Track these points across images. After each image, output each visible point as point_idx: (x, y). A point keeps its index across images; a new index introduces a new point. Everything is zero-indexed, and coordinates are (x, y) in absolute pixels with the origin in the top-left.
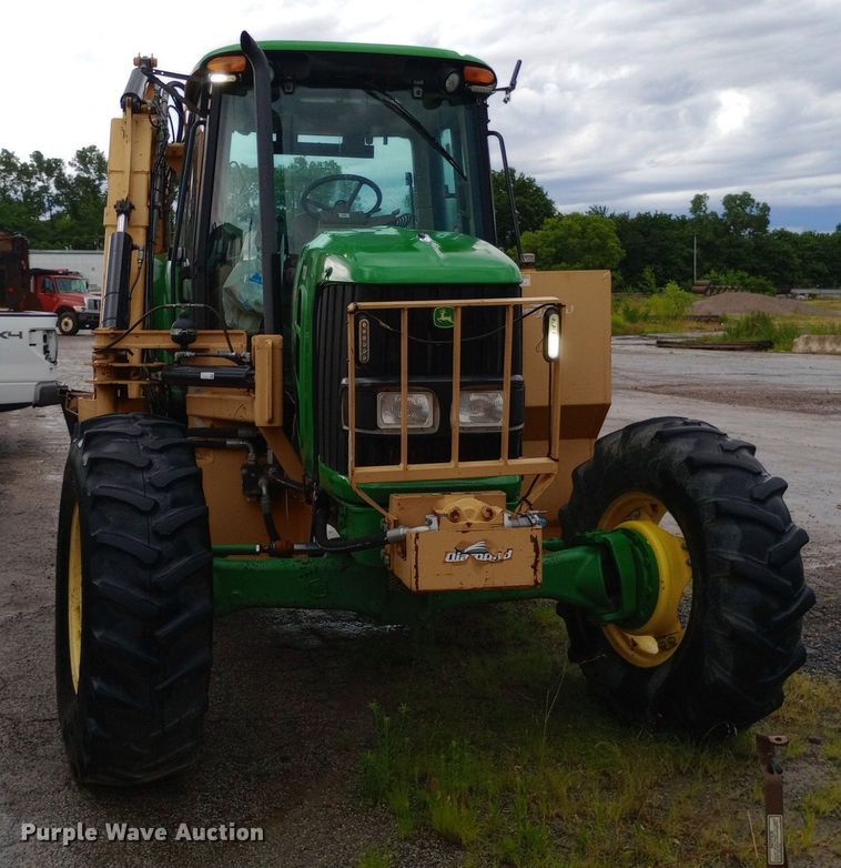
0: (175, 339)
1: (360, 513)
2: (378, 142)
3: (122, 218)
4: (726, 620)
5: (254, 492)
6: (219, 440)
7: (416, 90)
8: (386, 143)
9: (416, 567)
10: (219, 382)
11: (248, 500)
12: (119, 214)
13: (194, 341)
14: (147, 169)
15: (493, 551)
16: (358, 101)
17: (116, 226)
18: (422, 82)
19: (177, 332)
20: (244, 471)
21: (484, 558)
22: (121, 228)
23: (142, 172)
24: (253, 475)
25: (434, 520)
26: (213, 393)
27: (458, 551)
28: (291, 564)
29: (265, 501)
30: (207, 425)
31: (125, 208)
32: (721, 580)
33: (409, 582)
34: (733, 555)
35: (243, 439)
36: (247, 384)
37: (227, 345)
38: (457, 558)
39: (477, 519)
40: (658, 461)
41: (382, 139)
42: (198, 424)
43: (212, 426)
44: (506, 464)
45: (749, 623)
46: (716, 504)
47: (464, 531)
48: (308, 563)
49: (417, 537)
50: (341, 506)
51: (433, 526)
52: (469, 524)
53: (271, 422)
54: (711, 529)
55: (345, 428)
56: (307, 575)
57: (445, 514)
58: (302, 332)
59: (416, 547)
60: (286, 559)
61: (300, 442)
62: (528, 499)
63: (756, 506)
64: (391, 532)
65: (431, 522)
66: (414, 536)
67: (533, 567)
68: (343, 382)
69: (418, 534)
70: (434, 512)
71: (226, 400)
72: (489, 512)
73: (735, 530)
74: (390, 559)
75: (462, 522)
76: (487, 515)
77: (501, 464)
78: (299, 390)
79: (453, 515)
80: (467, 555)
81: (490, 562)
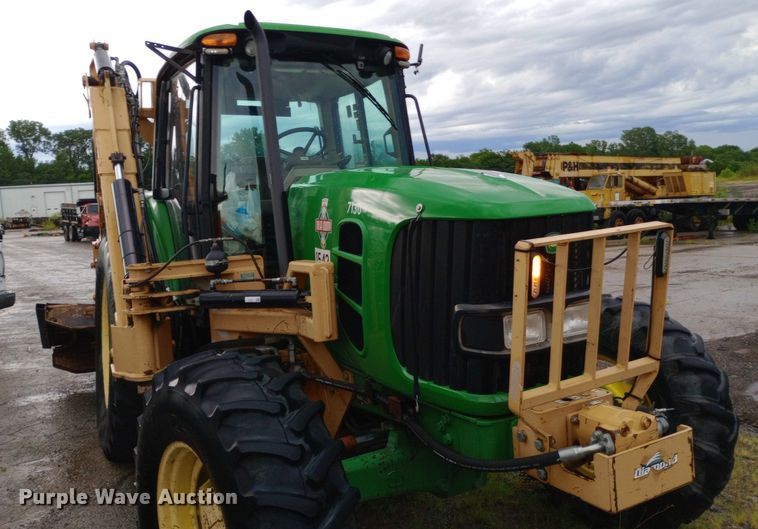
0: (209, 268)
1: (489, 426)
2: (293, 105)
3: (118, 167)
7: (359, 63)
8: (300, 105)
9: (615, 490)
10: (268, 304)
12: (115, 163)
13: (226, 268)
14: (128, 127)
16: (317, 71)
17: (114, 174)
18: (363, 58)
19: (212, 263)
21: (659, 467)
22: (119, 175)
23: (124, 130)
25: (608, 436)
27: (642, 466)
30: (235, 337)
31: (118, 159)
32: (691, 418)
34: (699, 399)
35: (270, 345)
36: (298, 304)
38: (643, 473)
39: (639, 430)
40: (612, 330)
41: (296, 103)
42: (225, 337)
43: (240, 337)
44: (626, 368)
46: (678, 362)
47: (645, 447)
48: (383, 457)
49: (614, 462)
50: (444, 414)
51: (609, 444)
52: (635, 436)
53: (330, 337)
54: (676, 380)
55: (465, 349)
56: (385, 469)
57: (618, 431)
58: (365, 260)
59: (614, 471)
60: (363, 456)
61: (361, 353)
62: (634, 393)
63: (701, 359)
64: (563, 453)
65: (606, 440)
66: (611, 461)
67: (691, 465)
68: (457, 308)
69: (614, 458)
70: (598, 428)
71: (263, 317)
72: (649, 421)
73: (694, 379)
74: (546, 474)
75: (630, 435)
76: (647, 424)
77: (623, 370)
78: (359, 309)
79: (625, 430)
80: (649, 469)
81: (664, 470)
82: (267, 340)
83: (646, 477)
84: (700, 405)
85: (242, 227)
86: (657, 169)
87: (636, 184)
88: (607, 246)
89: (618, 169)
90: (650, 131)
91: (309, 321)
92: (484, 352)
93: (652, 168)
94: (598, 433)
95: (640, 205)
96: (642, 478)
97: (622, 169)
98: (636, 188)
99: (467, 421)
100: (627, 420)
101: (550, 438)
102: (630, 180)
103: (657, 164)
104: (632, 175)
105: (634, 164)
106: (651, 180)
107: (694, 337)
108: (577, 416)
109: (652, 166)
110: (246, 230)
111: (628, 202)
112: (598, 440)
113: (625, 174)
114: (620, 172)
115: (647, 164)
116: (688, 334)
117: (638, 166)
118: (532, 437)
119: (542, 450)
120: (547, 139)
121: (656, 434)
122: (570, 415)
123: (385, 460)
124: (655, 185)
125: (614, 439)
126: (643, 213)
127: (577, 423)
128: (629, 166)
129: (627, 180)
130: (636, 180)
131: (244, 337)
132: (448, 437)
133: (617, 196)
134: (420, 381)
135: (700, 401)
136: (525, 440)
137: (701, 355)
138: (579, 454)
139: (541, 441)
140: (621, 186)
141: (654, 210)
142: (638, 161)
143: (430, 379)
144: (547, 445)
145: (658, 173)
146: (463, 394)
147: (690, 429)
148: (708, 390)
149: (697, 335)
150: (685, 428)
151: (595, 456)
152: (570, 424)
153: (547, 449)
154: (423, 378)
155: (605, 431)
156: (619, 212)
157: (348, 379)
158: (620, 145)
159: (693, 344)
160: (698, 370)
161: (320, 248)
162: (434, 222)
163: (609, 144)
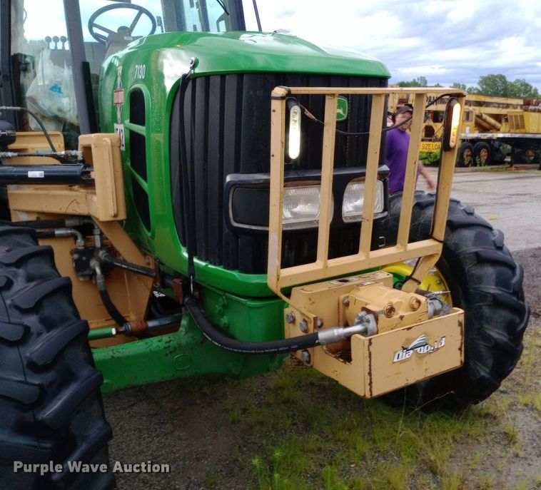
4: (489, 335)
5: (87, 272)
6: (47, 230)
9: (370, 374)
10: (50, 179)
11: (81, 279)
15: (431, 342)
20: (76, 256)
21: (424, 350)
24: (84, 258)
25: (370, 317)
26: (37, 189)
27: (404, 349)
28: (154, 345)
29: (100, 279)
30: (32, 218)
32: (484, 307)
33: (360, 388)
34: (493, 289)
35: (71, 227)
36: (84, 181)
37: (48, 145)
38: (404, 356)
39: (406, 311)
42: (23, 218)
43: (38, 218)
44: (406, 250)
45: (503, 335)
46: (477, 254)
47: (409, 329)
48: (170, 341)
49: (370, 343)
50: (221, 296)
51: (372, 325)
52: (402, 317)
53: (116, 216)
54: (473, 272)
55: (236, 225)
56: (170, 353)
57: (382, 312)
58: (148, 130)
59: (370, 354)
60: (148, 340)
61: (149, 234)
62: (414, 276)
63: (500, 253)
64: (322, 335)
65: (368, 321)
66: (367, 343)
67: (460, 349)
68: (228, 179)
69: (370, 340)
70: (364, 309)
71: (55, 196)
72: (419, 302)
73: (490, 271)
74: (309, 356)
75: (396, 317)
76: (416, 306)
77: (402, 250)
78: (145, 185)
79: (390, 311)
80: (411, 351)
81: (429, 353)
82: (68, 222)
83: (407, 360)
84: (493, 295)
85: (56, 107)
86: (503, 108)
87: (485, 120)
88: (455, 172)
89: (470, 106)
90: (502, 78)
91: (95, 198)
92: (254, 228)
93: (499, 107)
94: (363, 313)
95: (485, 138)
96: (402, 362)
97: (474, 105)
98: (485, 124)
99: (239, 302)
100: (394, 301)
101: (315, 319)
102: (479, 117)
103: (503, 104)
104: (482, 112)
105: (484, 102)
106: (498, 117)
107: (495, 232)
108: (348, 297)
109: (499, 105)
110: (60, 110)
111: (476, 135)
112: (361, 321)
113: (476, 110)
114: (471, 108)
115: (494, 103)
116: (491, 229)
117: (487, 104)
118: (299, 320)
119: (306, 331)
120: (417, 81)
121: (426, 316)
122: (342, 297)
123: (171, 343)
124: (500, 122)
125: (377, 319)
126: (488, 146)
127: (347, 304)
128: (480, 104)
129: (477, 116)
130: (484, 116)
131: (43, 218)
132: (225, 320)
133: (468, 129)
134: (195, 260)
135: (493, 291)
136: (293, 321)
137: (500, 248)
138: (339, 336)
139: (306, 322)
140: (472, 121)
141: (497, 143)
142: (488, 99)
143: (206, 259)
144: (311, 326)
145: (503, 111)
146: (236, 274)
147: (461, 311)
148: (502, 282)
149: (498, 230)
150: (457, 311)
151: (352, 338)
152: (341, 305)
153: (311, 331)
154: (200, 258)
155: (369, 312)
156: (469, 144)
157: (149, 264)
158: (477, 89)
159: (493, 238)
160: (494, 262)
161: (117, 123)
162: (207, 77)
163: (467, 88)
